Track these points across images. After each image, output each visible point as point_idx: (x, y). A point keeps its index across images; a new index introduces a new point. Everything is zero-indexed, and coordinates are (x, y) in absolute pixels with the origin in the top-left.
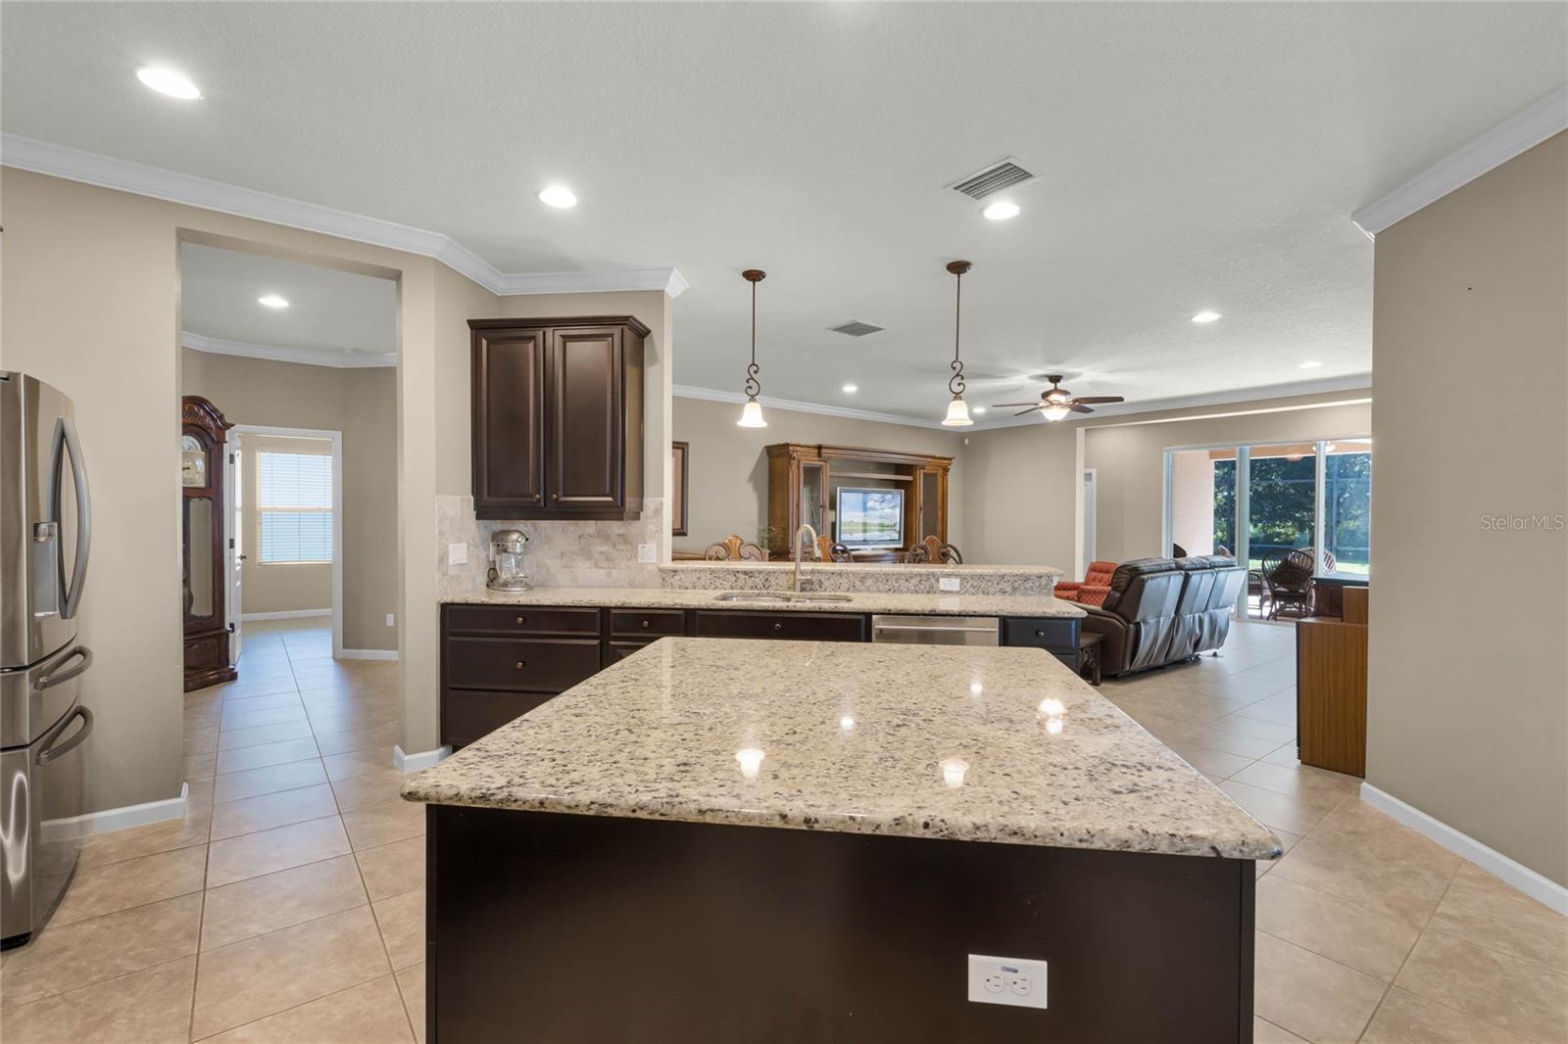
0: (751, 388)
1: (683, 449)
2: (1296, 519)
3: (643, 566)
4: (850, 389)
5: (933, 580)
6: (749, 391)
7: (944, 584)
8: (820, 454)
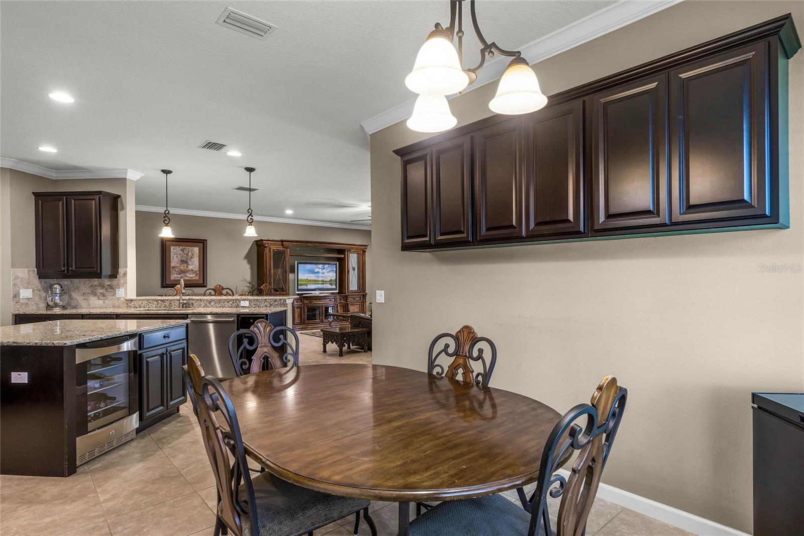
0: (166, 220)
1: (204, 243)
3: (119, 298)
5: (238, 301)
6: (165, 221)
7: (243, 304)
8: (282, 244)
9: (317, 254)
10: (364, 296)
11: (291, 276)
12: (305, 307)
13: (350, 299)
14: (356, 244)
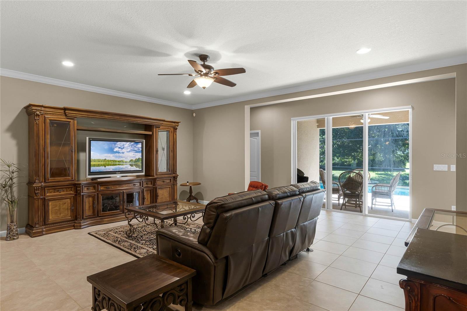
2: (352, 156)
4: (68, 64)
8: (65, 113)
9: (118, 130)
10: (175, 178)
11: (83, 156)
12: (100, 195)
13: (159, 183)
14: (166, 120)
